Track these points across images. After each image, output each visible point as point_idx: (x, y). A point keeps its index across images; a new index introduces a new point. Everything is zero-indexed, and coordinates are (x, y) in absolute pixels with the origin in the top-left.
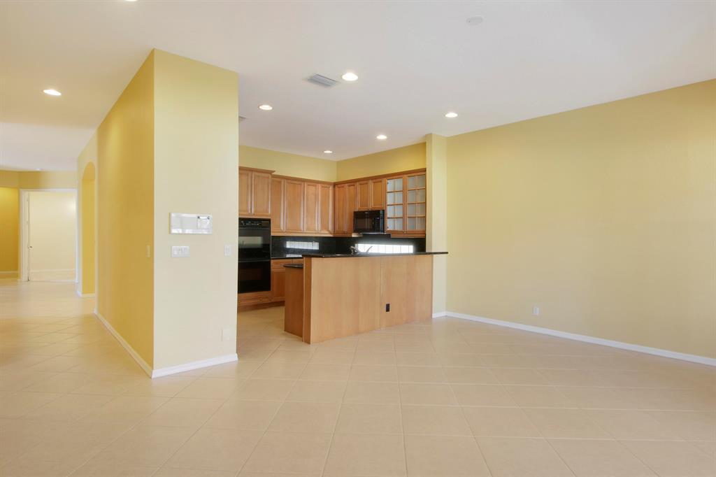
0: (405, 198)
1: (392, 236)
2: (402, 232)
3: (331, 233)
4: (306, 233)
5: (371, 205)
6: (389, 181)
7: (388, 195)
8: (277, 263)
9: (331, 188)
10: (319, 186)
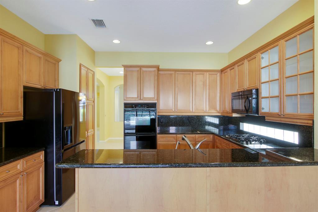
0: (281, 71)
1: (267, 119)
2: (278, 115)
3: (219, 113)
4: (194, 113)
5: (246, 86)
6: (263, 55)
7: (263, 71)
8: (163, 137)
9: (219, 74)
10: (207, 74)
